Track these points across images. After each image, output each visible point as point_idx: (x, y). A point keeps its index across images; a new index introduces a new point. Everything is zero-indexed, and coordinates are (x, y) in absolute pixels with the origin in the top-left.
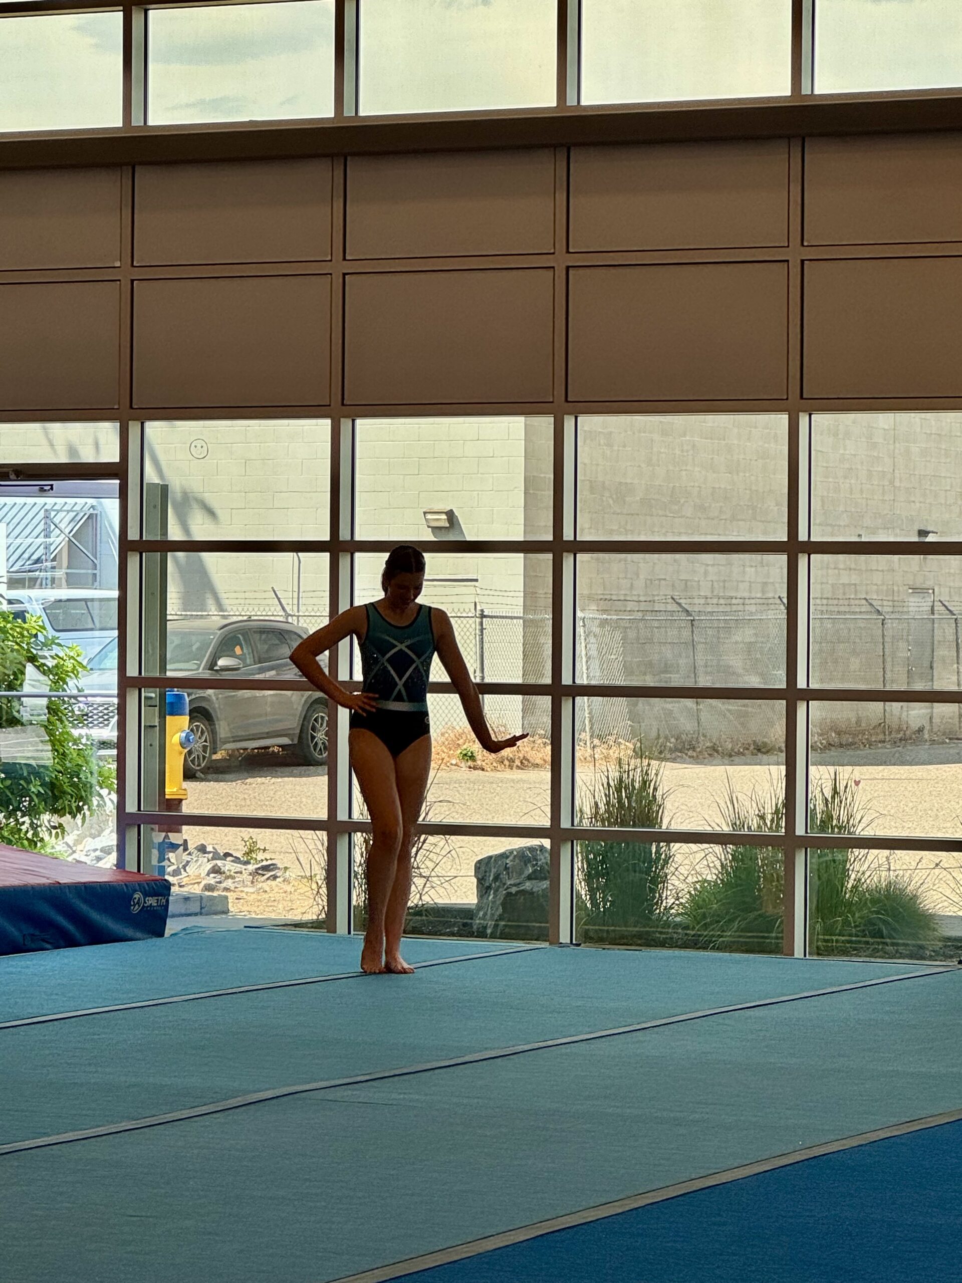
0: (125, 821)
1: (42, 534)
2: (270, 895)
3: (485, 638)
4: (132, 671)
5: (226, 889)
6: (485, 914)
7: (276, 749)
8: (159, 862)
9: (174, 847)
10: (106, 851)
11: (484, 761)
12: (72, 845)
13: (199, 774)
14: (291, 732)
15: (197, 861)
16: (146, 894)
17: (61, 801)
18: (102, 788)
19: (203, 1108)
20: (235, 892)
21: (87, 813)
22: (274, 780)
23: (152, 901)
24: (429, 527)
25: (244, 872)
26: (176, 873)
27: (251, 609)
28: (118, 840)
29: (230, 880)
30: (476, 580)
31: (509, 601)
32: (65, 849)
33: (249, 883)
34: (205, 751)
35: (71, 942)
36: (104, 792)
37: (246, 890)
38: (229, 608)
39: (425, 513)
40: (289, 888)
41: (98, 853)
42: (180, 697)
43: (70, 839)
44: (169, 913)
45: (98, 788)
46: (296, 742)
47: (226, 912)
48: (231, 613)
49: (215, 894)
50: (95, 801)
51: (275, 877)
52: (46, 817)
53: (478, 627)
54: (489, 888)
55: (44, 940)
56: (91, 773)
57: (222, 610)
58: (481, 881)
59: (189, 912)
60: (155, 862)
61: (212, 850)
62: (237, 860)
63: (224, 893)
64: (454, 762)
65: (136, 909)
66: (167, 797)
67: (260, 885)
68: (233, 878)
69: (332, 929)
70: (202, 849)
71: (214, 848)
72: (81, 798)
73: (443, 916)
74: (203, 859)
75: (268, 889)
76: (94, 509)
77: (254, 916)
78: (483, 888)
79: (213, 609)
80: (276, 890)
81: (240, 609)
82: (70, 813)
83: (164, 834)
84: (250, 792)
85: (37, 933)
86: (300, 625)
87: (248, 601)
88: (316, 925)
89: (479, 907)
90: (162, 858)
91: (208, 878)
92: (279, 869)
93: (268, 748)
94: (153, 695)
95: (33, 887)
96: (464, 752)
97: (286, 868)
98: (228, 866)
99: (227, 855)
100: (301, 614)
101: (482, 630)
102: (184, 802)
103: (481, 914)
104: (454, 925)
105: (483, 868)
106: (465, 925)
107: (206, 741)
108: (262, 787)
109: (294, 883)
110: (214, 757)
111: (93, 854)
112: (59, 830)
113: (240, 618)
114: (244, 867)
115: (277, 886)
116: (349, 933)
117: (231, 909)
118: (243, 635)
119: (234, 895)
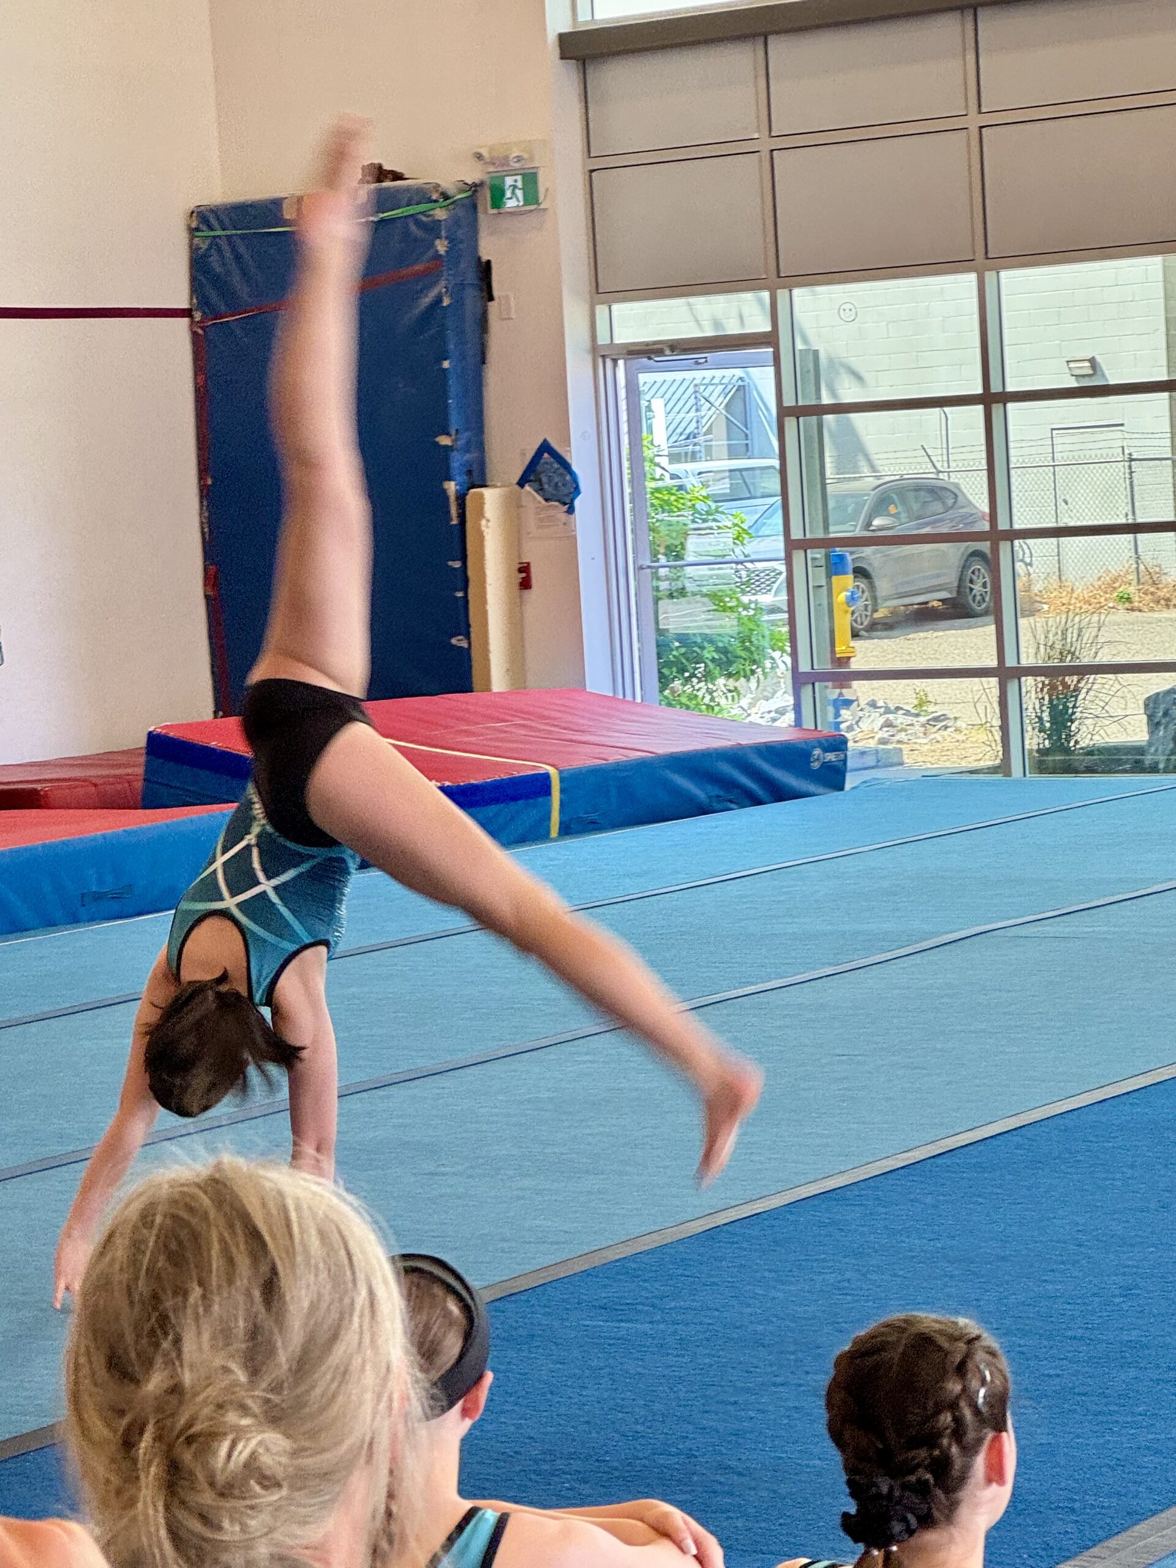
0: (799, 680)
1: (694, 408)
2: (944, 745)
3: (1135, 482)
4: (796, 534)
5: (899, 742)
6: (1156, 751)
7: (935, 604)
8: (836, 718)
9: (848, 703)
10: (781, 712)
11: (1140, 602)
12: (746, 708)
13: (862, 633)
14: (950, 586)
15: (869, 716)
16: (826, 750)
17: (735, 665)
18: (774, 650)
19: (899, 951)
20: (908, 744)
21: (761, 677)
22: (936, 634)
23: (831, 757)
24: (1072, 375)
25: (916, 724)
26: (850, 729)
27: (902, 468)
28: (795, 699)
29: (904, 733)
30: (1122, 425)
31: (1156, 442)
32: (742, 712)
33: (921, 735)
34: (866, 610)
35: (758, 802)
36: (777, 654)
37: (919, 741)
38: (881, 468)
39: (1068, 362)
40: (961, 737)
41: (773, 715)
42: (842, 558)
43: (745, 702)
44: (849, 768)
45: (770, 651)
46: (954, 595)
47: (902, 764)
48: (884, 474)
49: (890, 747)
50: (768, 664)
51: (946, 727)
52: (721, 681)
53: (1127, 471)
54: (1158, 724)
55: (731, 801)
56: (763, 637)
57: (875, 471)
58: (1150, 717)
59: (865, 766)
60: (831, 718)
61: (883, 705)
62: (908, 713)
63: (899, 746)
64: (1111, 605)
65: (816, 765)
66: (838, 656)
67: (933, 736)
68: (906, 730)
69: (1008, 773)
70: (873, 704)
71: (885, 703)
72: (754, 662)
73: (1114, 754)
74: (875, 715)
75: (940, 739)
76: (742, 381)
77: (929, 766)
78: (1154, 725)
79: (865, 470)
80: (949, 739)
81: (892, 469)
82: (745, 677)
83: (838, 691)
84: (915, 647)
85: (721, 793)
86: (951, 480)
87: (899, 461)
88: (993, 770)
89: (1150, 744)
90: (837, 715)
91: (880, 732)
92: (949, 719)
93: (927, 603)
94: (818, 556)
95: (716, 750)
96: (1121, 595)
97: (956, 718)
98: (900, 719)
99: (898, 708)
100: (951, 470)
101: (1131, 473)
102: (852, 660)
103: (1153, 749)
104: (1126, 762)
105: (1152, 704)
106: (1137, 762)
107: (866, 600)
108: (926, 641)
109: (966, 732)
110: (876, 615)
111: (768, 716)
112: (734, 694)
113: (893, 478)
114: (915, 719)
115: (949, 736)
116: (1025, 775)
117: (906, 759)
118: (896, 494)
119: (909, 747)
